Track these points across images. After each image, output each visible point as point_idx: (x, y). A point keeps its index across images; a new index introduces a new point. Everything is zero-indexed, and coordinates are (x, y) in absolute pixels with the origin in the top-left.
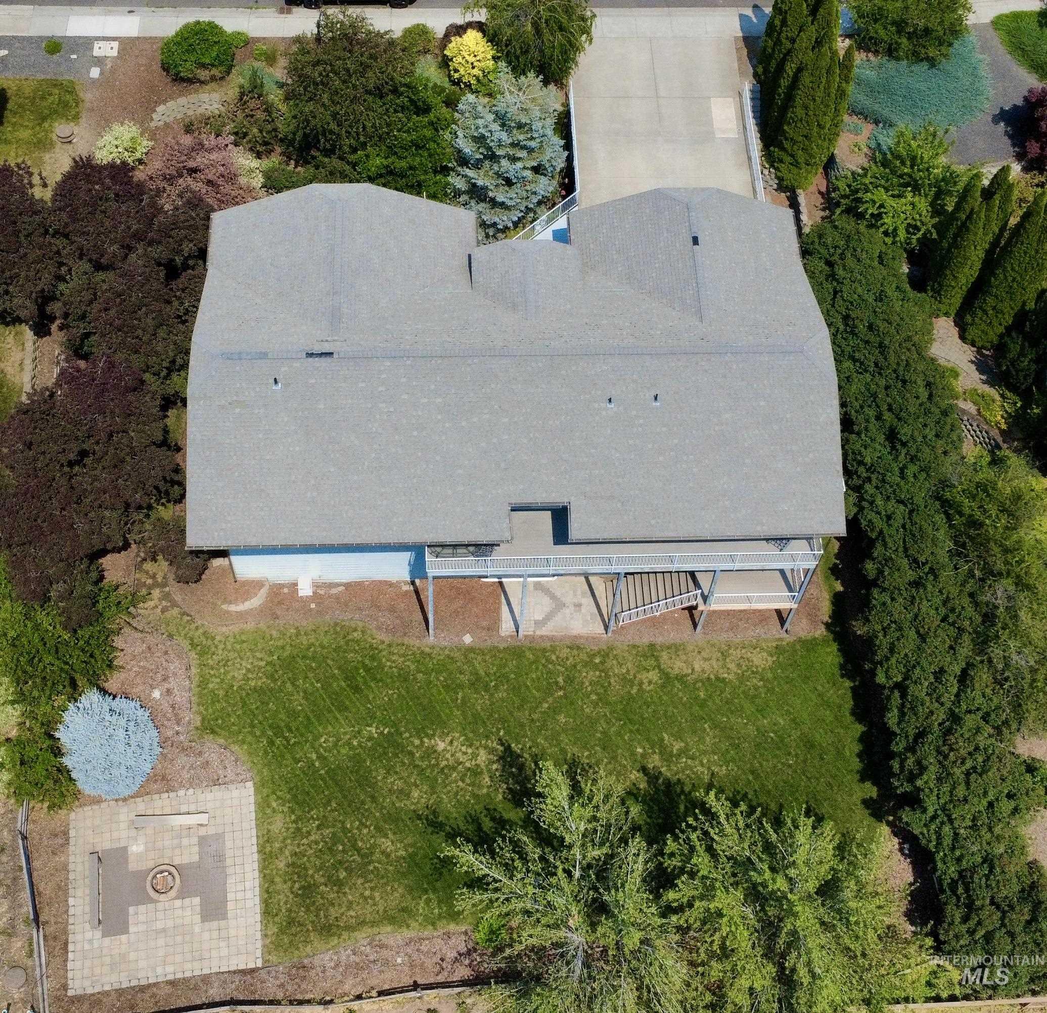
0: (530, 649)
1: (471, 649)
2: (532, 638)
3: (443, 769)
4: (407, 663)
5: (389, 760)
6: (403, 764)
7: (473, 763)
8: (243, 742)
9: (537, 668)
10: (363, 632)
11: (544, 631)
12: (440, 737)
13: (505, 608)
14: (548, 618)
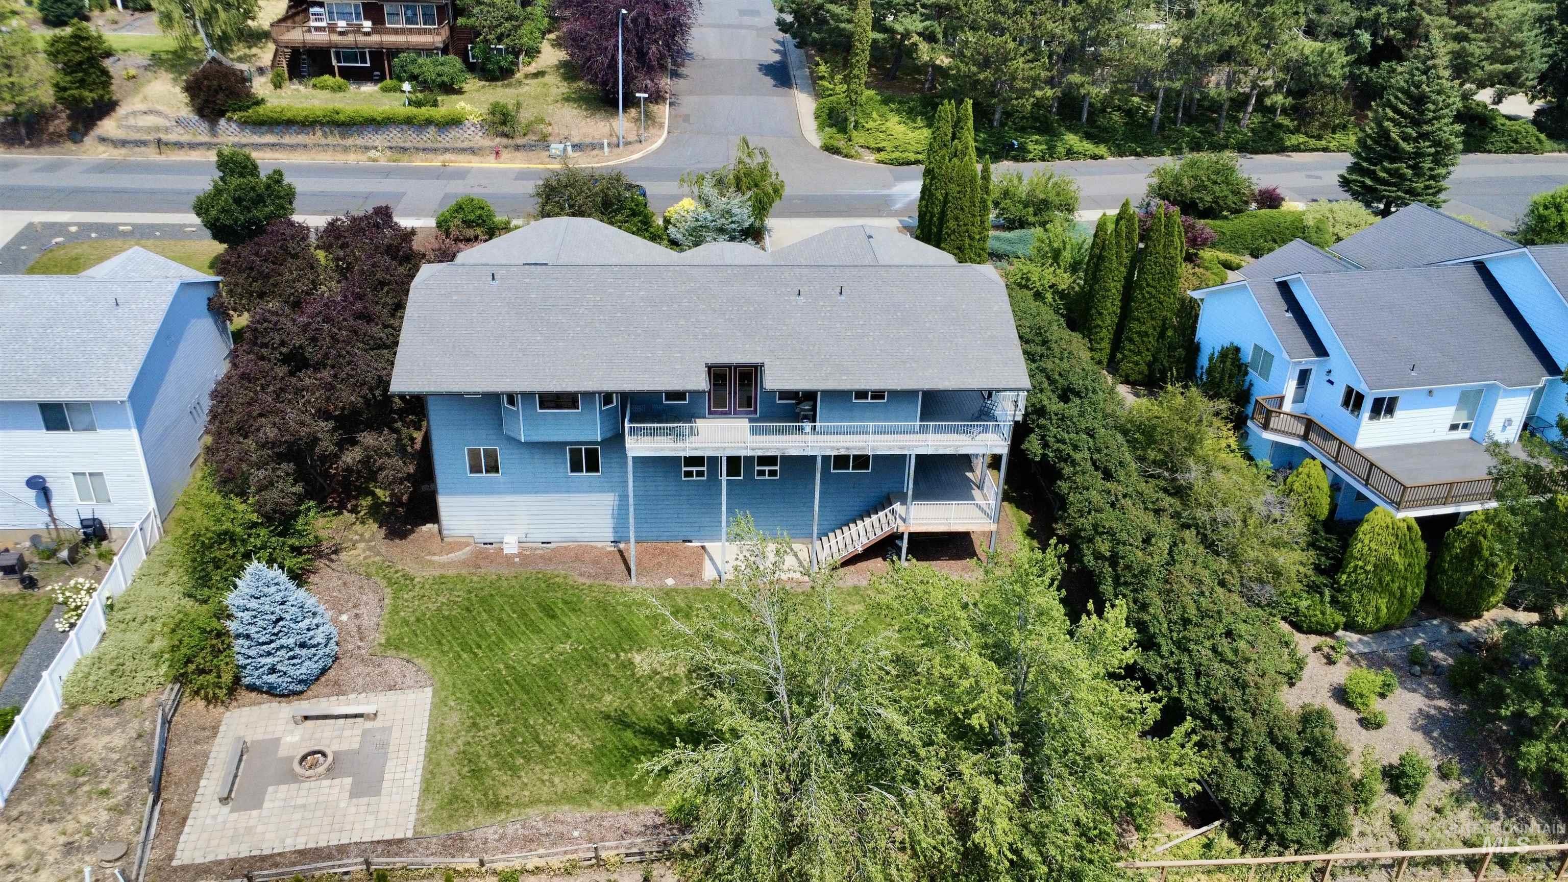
0: (732, 589)
1: (673, 590)
3: (638, 678)
4: (607, 598)
5: (582, 670)
6: (597, 674)
7: (672, 672)
8: (428, 656)
10: (565, 578)
12: (637, 651)
13: (708, 563)
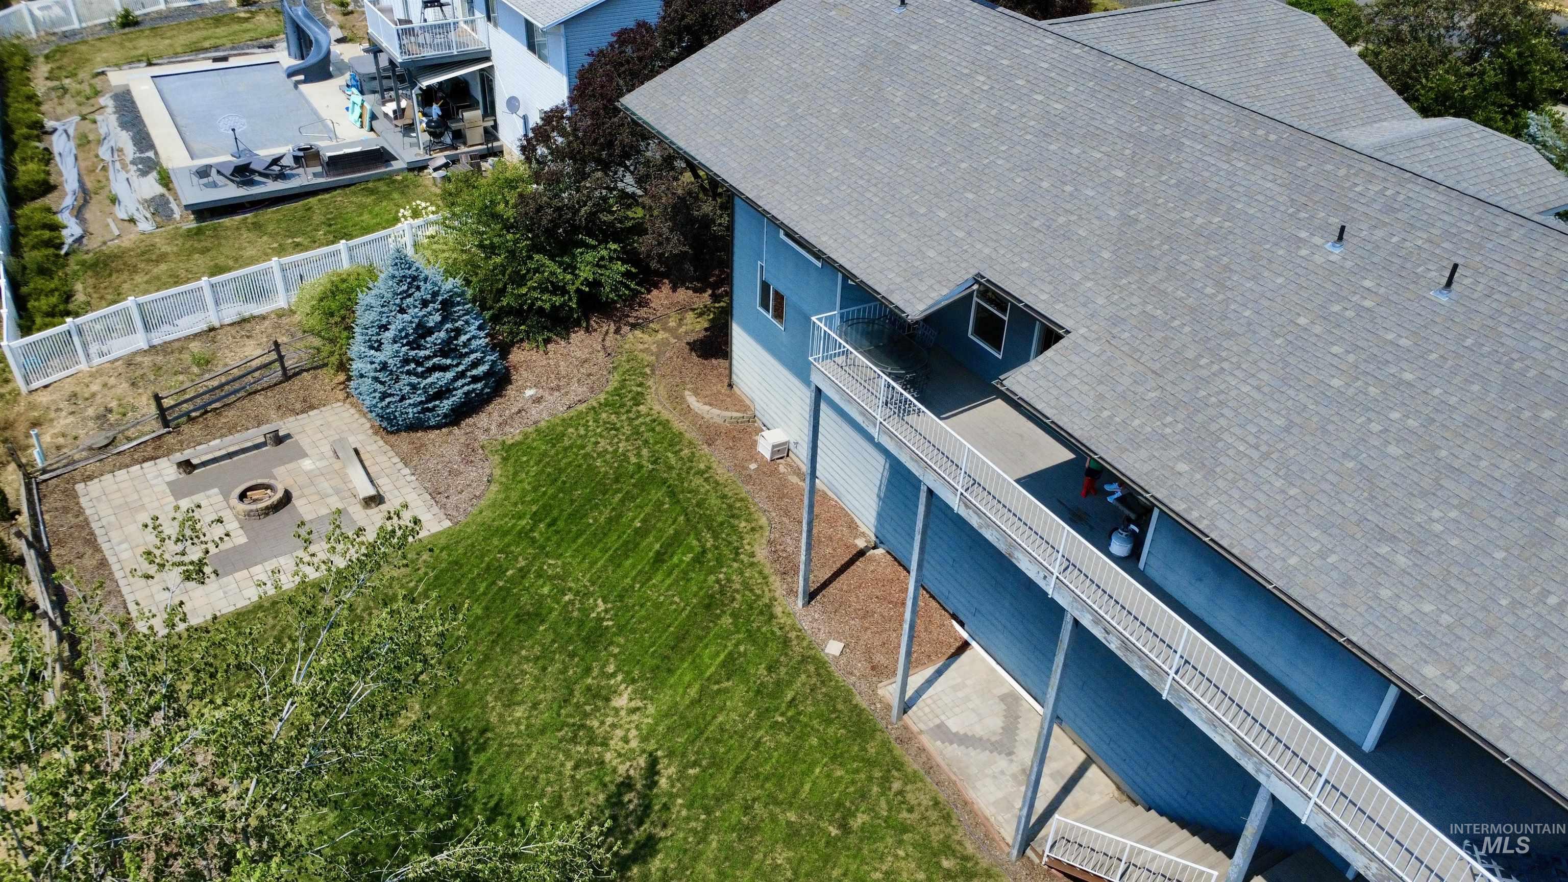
0: (885, 743)
1: (821, 665)
2: (907, 738)
3: (583, 726)
4: (738, 596)
5: (562, 649)
6: (564, 671)
7: (615, 762)
8: (507, 491)
9: (857, 771)
10: (753, 529)
11: (933, 746)
12: (635, 692)
13: (929, 671)
14: (964, 740)
